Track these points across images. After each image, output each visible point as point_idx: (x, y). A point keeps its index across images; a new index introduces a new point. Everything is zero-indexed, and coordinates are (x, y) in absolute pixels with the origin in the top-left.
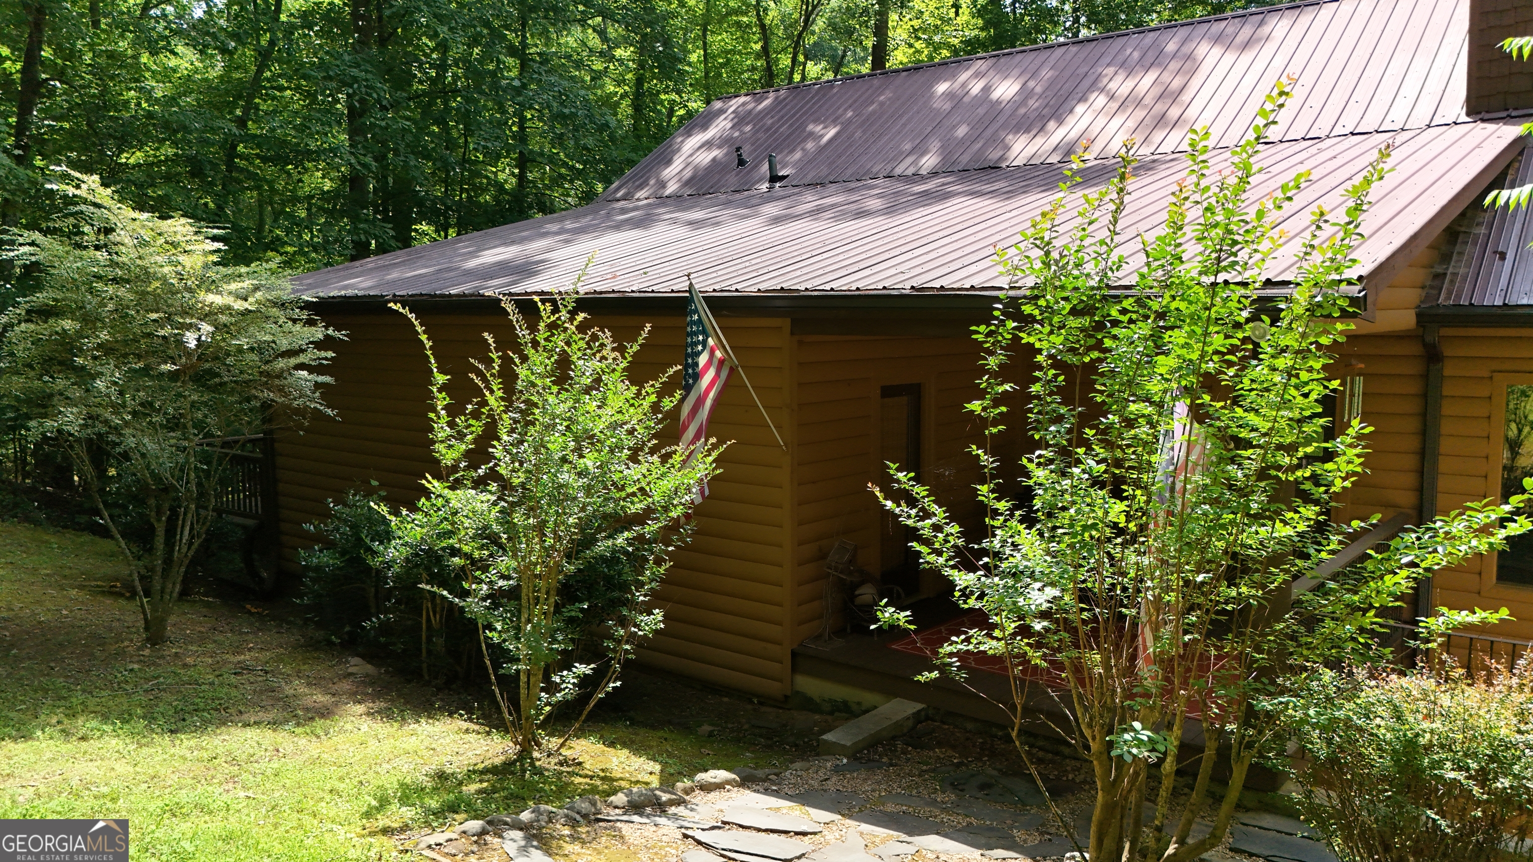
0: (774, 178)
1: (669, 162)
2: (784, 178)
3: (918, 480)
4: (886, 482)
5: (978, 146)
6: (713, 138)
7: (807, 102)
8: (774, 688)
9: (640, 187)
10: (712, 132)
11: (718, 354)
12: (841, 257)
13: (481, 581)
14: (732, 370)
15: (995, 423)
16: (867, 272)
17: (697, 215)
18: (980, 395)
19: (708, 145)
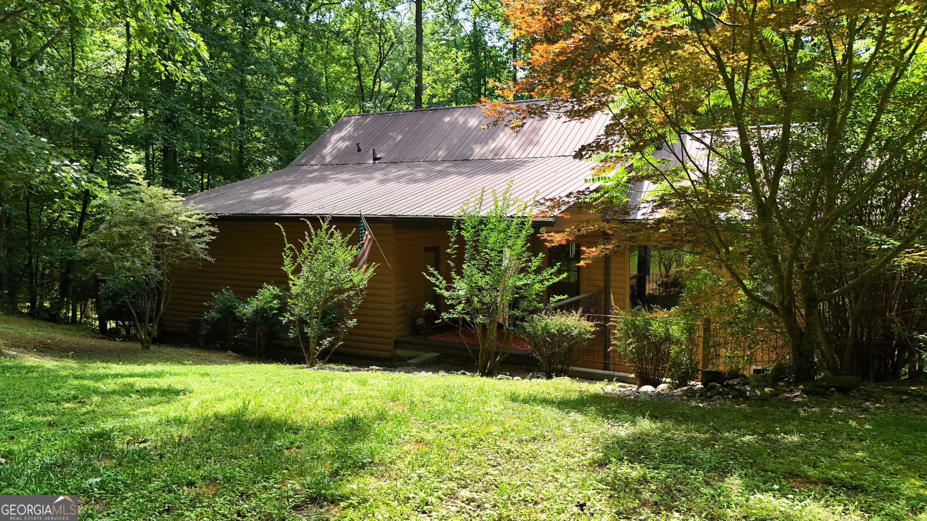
0: (375, 159)
1: (325, 147)
2: (379, 159)
3: (435, 270)
4: (427, 271)
5: (460, 150)
6: (345, 135)
7: (387, 122)
8: (387, 355)
9: (313, 158)
10: (343, 133)
11: (369, 237)
12: (409, 202)
13: (284, 317)
14: (374, 242)
15: (454, 255)
16: (419, 209)
17: (346, 176)
18: (450, 248)
19: (343, 139)
